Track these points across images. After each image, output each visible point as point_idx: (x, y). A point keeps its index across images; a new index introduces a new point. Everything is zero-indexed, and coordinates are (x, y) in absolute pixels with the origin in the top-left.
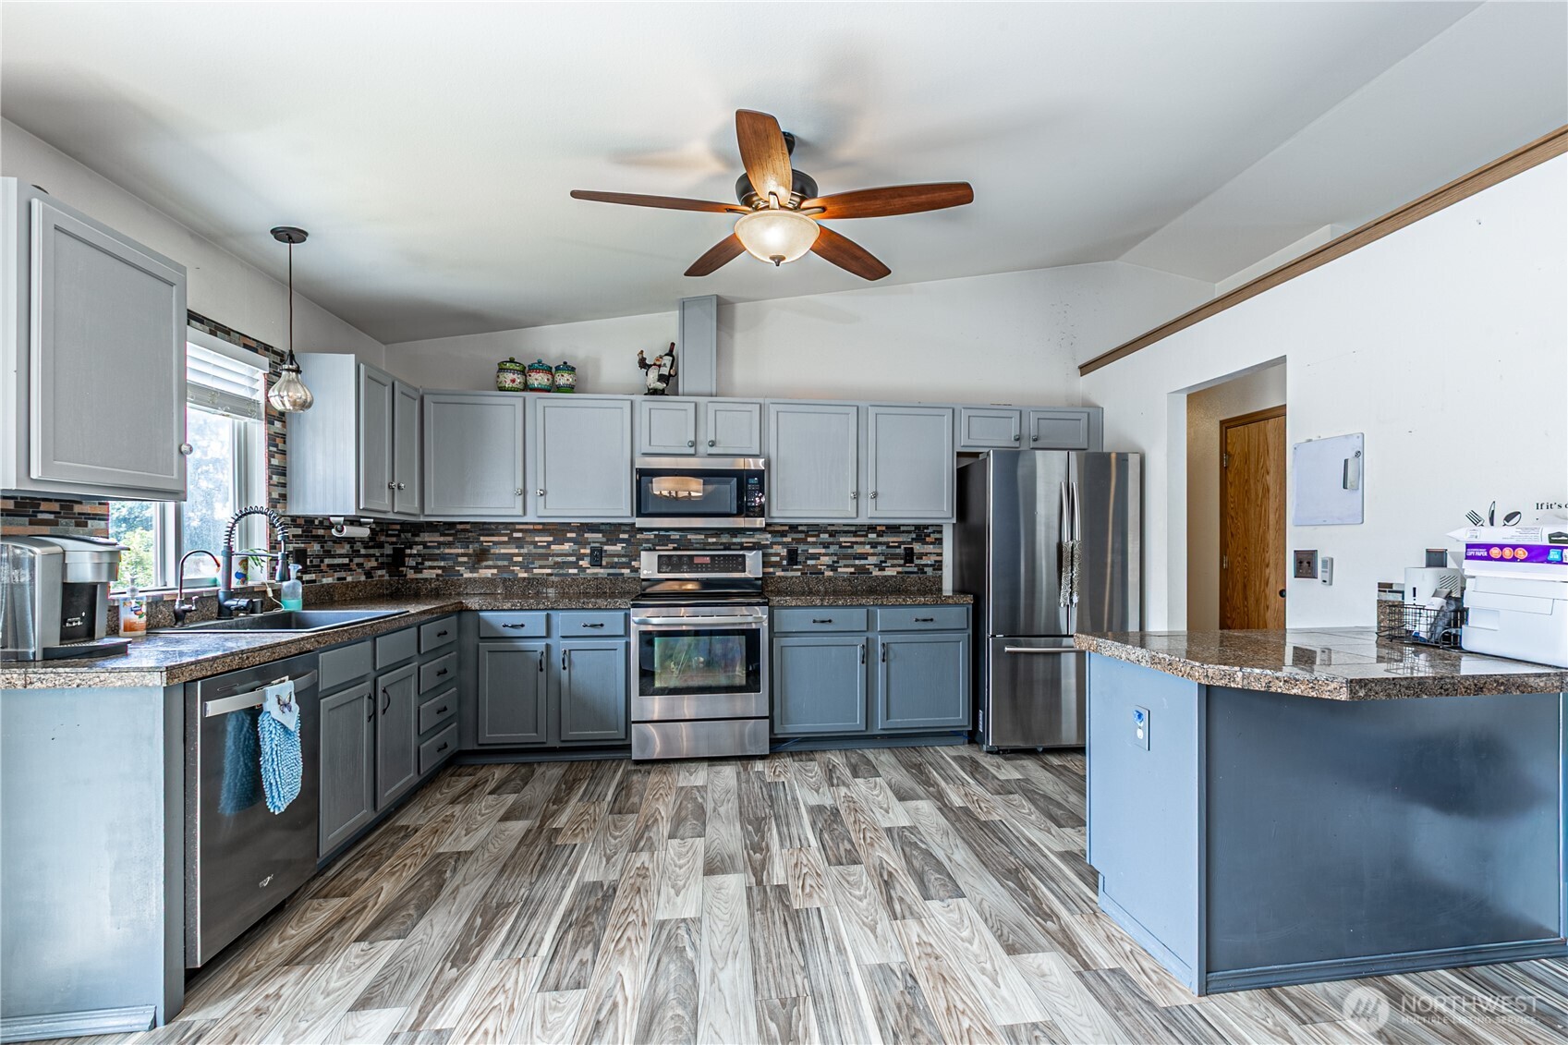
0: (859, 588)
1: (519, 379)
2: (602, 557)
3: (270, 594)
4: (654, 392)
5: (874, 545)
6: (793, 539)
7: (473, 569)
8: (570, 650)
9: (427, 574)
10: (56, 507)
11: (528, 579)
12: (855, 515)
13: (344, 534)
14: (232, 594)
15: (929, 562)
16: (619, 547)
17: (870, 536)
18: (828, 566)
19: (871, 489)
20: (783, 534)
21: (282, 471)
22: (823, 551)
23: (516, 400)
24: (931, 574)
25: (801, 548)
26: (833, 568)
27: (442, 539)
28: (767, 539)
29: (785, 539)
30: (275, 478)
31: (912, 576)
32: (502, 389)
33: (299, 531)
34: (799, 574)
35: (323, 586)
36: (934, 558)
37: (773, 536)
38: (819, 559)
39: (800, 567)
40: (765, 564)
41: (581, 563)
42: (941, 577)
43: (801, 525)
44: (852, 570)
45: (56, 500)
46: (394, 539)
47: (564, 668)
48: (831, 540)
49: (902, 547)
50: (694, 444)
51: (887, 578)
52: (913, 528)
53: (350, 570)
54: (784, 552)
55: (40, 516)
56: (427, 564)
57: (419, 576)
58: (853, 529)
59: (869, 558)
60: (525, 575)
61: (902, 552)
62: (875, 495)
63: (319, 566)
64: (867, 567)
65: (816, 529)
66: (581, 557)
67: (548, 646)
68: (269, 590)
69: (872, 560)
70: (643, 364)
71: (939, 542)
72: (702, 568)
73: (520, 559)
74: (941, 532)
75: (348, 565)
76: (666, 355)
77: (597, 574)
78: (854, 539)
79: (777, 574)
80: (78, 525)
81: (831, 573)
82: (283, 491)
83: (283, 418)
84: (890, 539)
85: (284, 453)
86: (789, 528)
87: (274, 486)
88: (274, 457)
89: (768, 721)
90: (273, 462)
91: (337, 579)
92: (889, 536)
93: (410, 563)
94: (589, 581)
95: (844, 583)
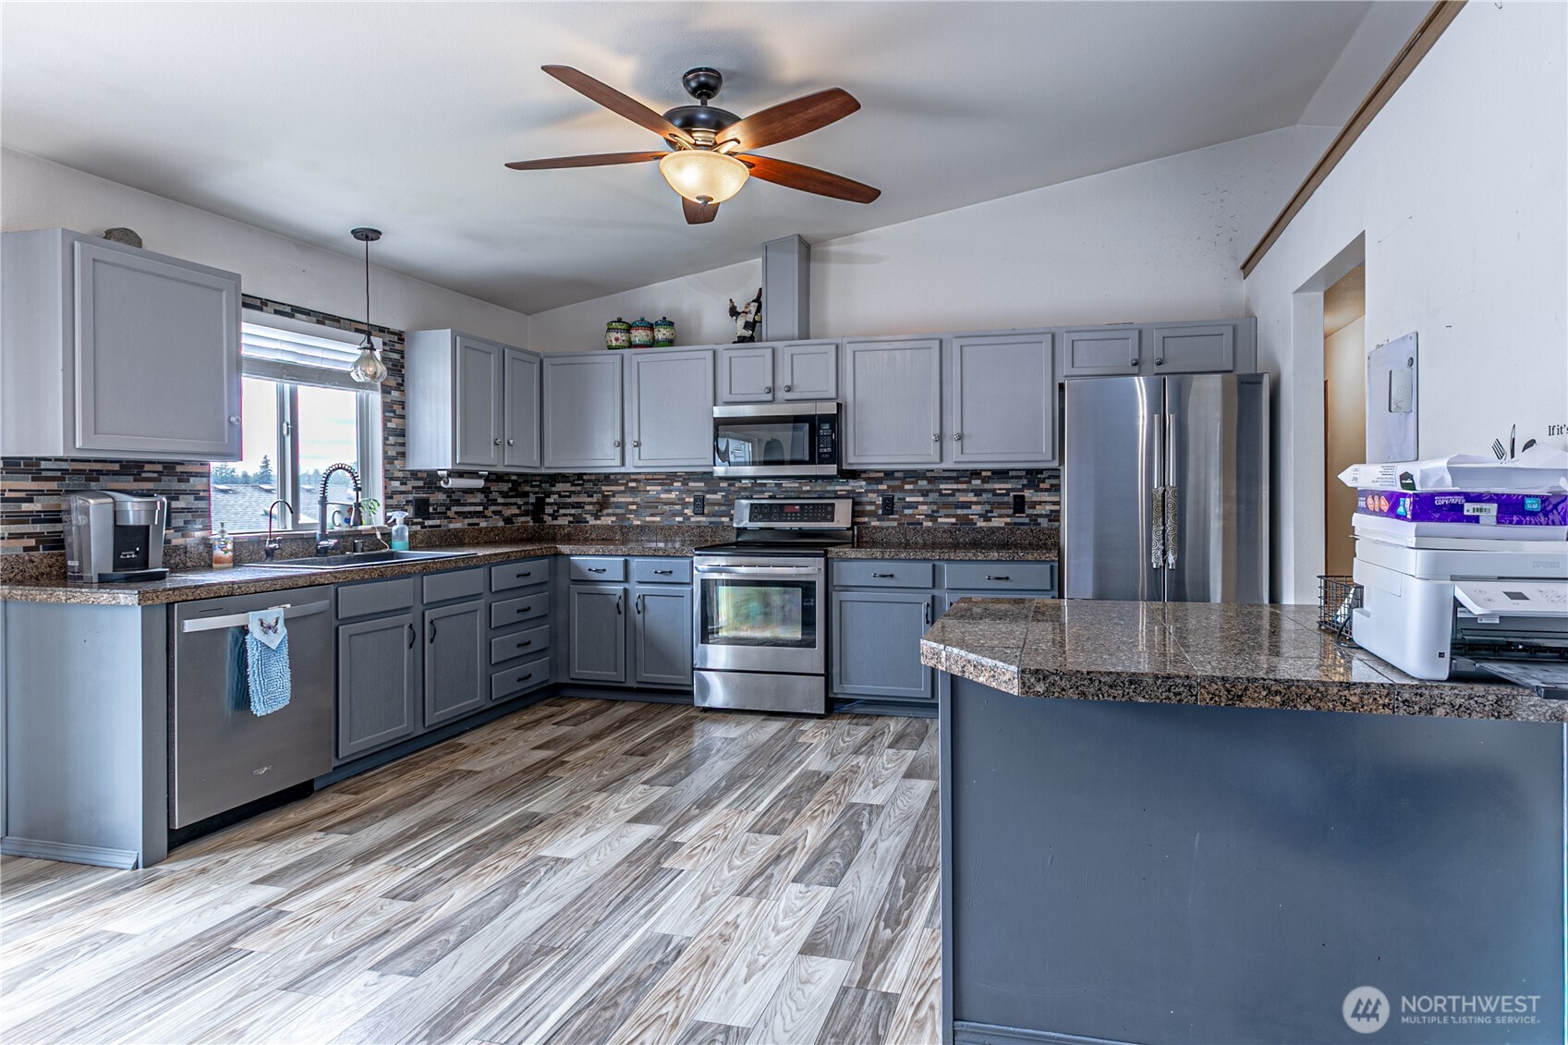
2: (704, 506)
3: (379, 537)
5: (978, 493)
6: (888, 487)
7: (597, 518)
8: (644, 596)
9: (562, 521)
10: (159, 468)
11: (641, 526)
12: (938, 460)
13: (449, 485)
14: (325, 537)
15: (1044, 512)
16: (718, 496)
17: (973, 482)
18: (927, 516)
19: (956, 430)
20: (878, 481)
21: (402, 433)
22: (921, 499)
23: (613, 357)
24: (1046, 525)
25: (897, 495)
26: (932, 517)
27: (573, 489)
28: (861, 487)
29: (880, 487)
30: (392, 440)
31: (1022, 527)
32: (609, 348)
33: (421, 483)
34: (896, 524)
35: (449, 530)
36: (1049, 507)
37: (868, 484)
38: (917, 508)
39: (897, 517)
40: (855, 514)
41: (686, 511)
42: (1058, 530)
43: (898, 471)
44: (953, 520)
45: (159, 463)
46: (537, 489)
47: (639, 612)
48: (930, 487)
49: (1012, 494)
50: (771, 390)
51: (993, 530)
52: (1024, 473)
53: (486, 517)
54: (880, 501)
55: (144, 475)
56: (562, 511)
57: (555, 522)
58: (954, 474)
59: (973, 507)
60: (639, 523)
61: (1012, 500)
62: (961, 438)
63: (446, 513)
64: (971, 517)
65: (913, 475)
66: (685, 505)
67: (626, 591)
68: (378, 533)
69: (976, 509)
71: (1056, 489)
72: (791, 517)
73: (634, 507)
74: (1058, 477)
75: (483, 512)
77: (699, 522)
78: (955, 486)
79: (873, 524)
80: (180, 481)
81: (930, 524)
82: (400, 449)
83: (402, 388)
84: (997, 486)
85: (403, 417)
86: (885, 474)
87: (391, 445)
88: (390, 421)
89: (823, 678)
90: (389, 425)
91: (469, 525)
92: (996, 483)
93: (549, 510)
94: (693, 529)
95: (945, 535)
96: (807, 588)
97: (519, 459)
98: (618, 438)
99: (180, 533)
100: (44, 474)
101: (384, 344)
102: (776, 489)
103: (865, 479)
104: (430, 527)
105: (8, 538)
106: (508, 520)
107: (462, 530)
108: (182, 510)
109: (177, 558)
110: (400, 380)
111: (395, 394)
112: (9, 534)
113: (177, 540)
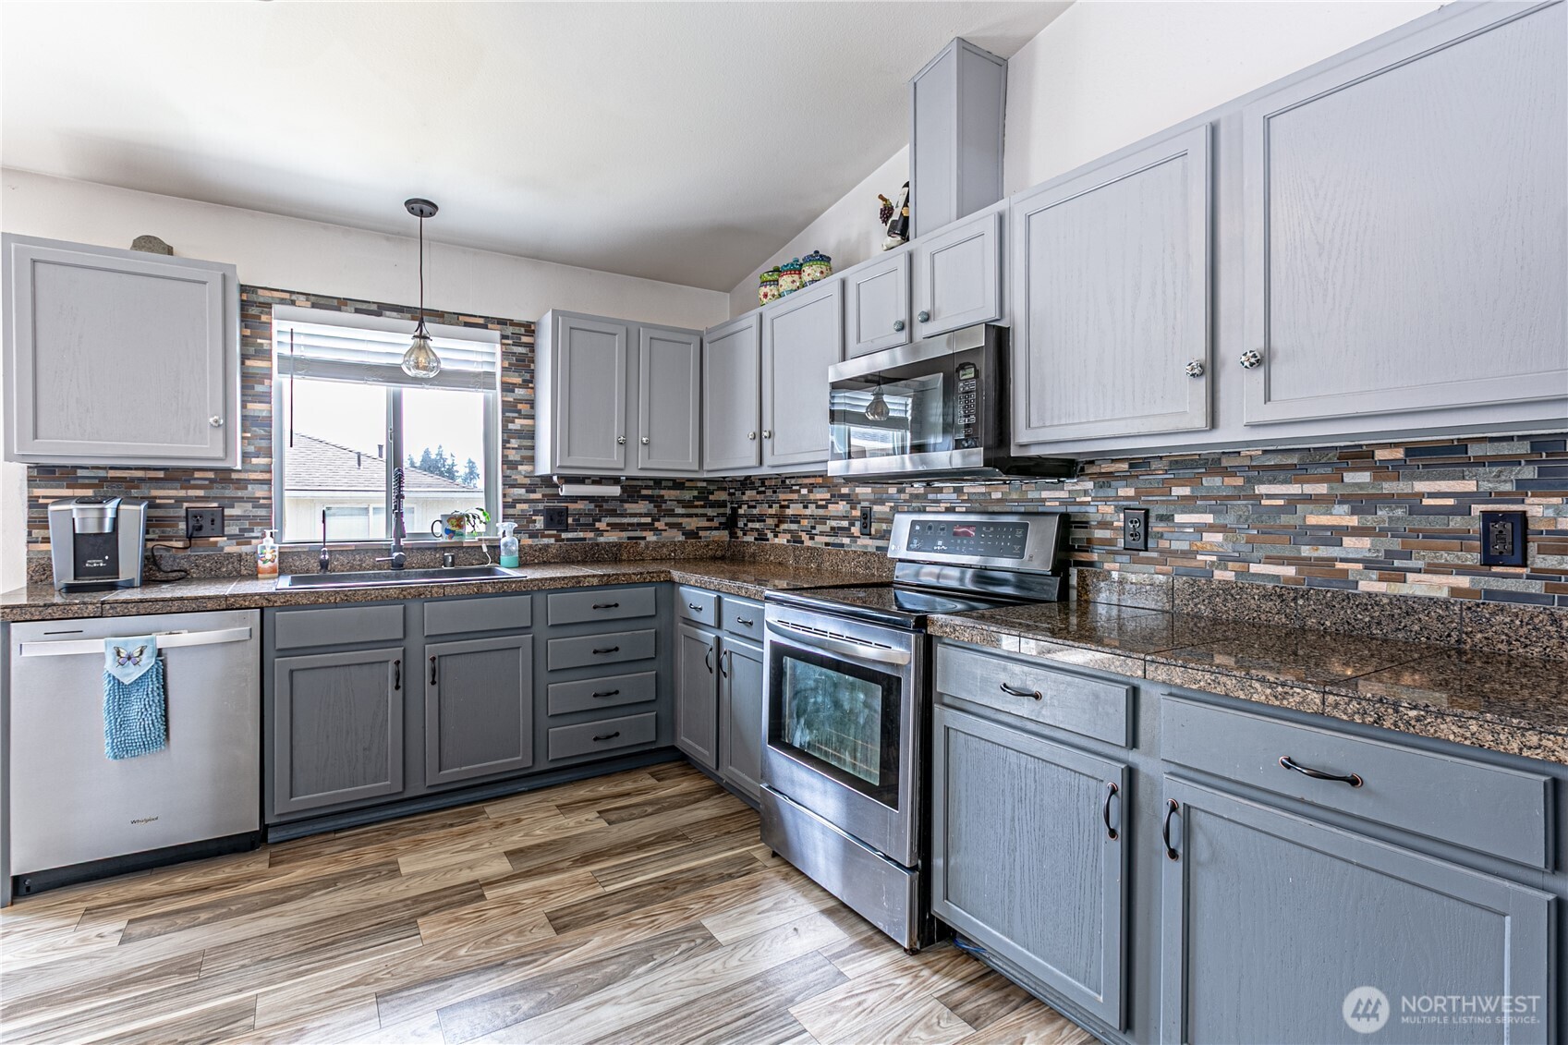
0: (1311, 622)
2: (871, 524)
3: (485, 550)
5: (1360, 503)
6: (1138, 490)
7: (776, 535)
8: (735, 653)
9: (750, 538)
10: (211, 475)
12: (1200, 421)
16: (886, 507)
17: (1350, 477)
18: (1222, 557)
20: (1119, 479)
21: (532, 436)
22: (1210, 518)
23: (754, 319)
25: (1156, 510)
26: (1234, 560)
27: (758, 497)
28: (1086, 493)
29: (1121, 492)
30: (514, 443)
31: (1515, 607)
35: (598, 545)
37: (1098, 485)
38: (1200, 538)
39: (1156, 555)
41: (853, 529)
44: (1292, 571)
45: (211, 470)
46: (732, 498)
47: (725, 675)
48: (1231, 491)
49: (1478, 510)
50: (904, 326)
51: (1409, 606)
52: (1524, 448)
53: (656, 529)
54: (1119, 520)
55: (192, 482)
56: (750, 525)
57: (745, 539)
59: (1347, 541)
61: (1477, 526)
63: (594, 525)
64: (1339, 565)
65: (1191, 463)
66: (853, 522)
67: (718, 640)
68: (484, 546)
69: (1358, 546)
73: (806, 522)
75: (651, 524)
77: (866, 546)
78: (1294, 489)
79: (1107, 566)
80: (236, 488)
81: (1230, 576)
82: (529, 453)
83: (531, 385)
84: (1421, 486)
85: (532, 417)
86: (1131, 466)
87: (513, 448)
88: (513, 422)
90: (511, 426)
91: (629, 538)
92: (1420, 478)
93: (741, 524)
94: (859, 555)
95: (1267, 605)
97: (658, 462)
98: (755, 428)
99: (234, 541)
100: (80, 481)
101: (504, 337)
102: (954, 496)
103: (1092, 476)
104: (568, 540)
105: (42, 542)
106: (692, 535)
107: (619, 545)
108: (238, 518)
109: (230, 566)
110: (528, 376)
111: (520, 392)
112: (43, 538)
113: (231, 548)
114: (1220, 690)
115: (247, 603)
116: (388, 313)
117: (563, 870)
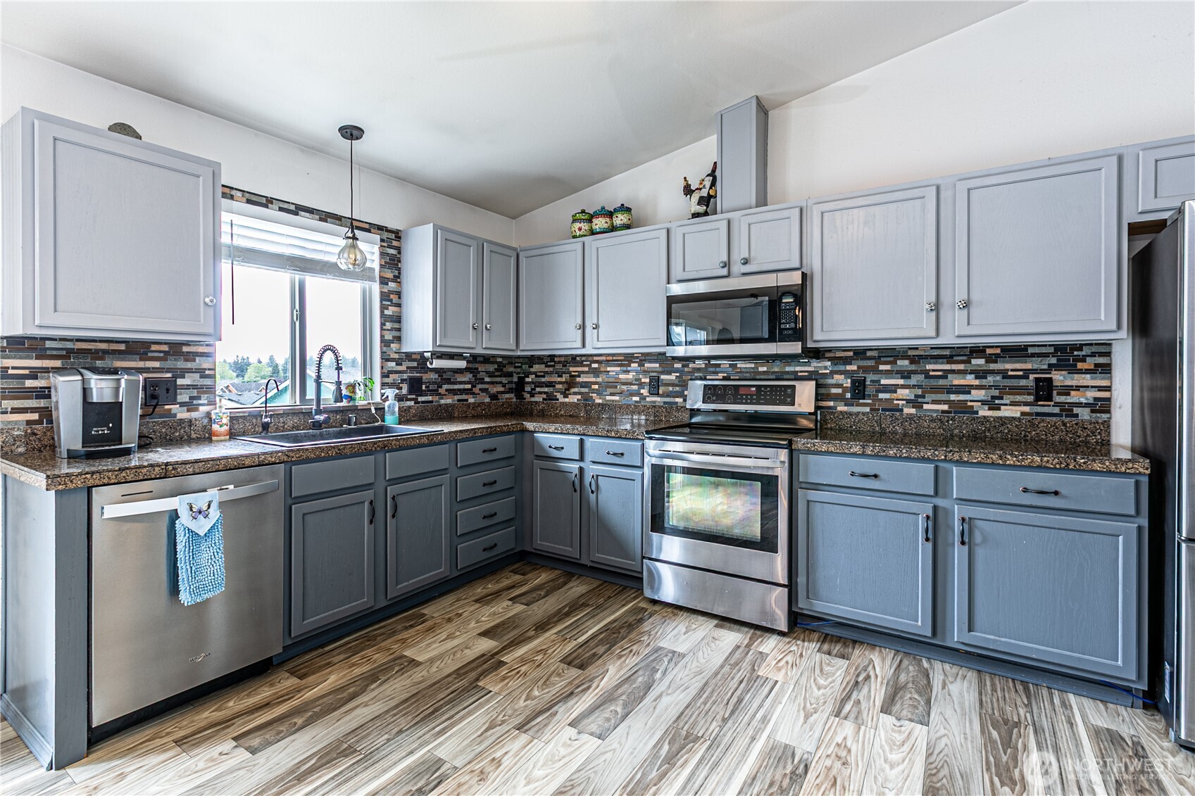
0: (956, 431)
1: (585, 226)
2: (659, 386)
3: (373, 411)
4: (696, 215)
5: (980, 374)
6: (858, 367)
7: (566, 396)
8: (597, 476)
9: (538, 398)
10: (165, 348)
11: (602, 404)
12: (933, 334)
13: (433, 366)
14: (319, 412)
15: (1083, 400)
16: (673, 377)
17: (974, 361)
18: (908, 401)
19: (961, 295)
20: (847, 361)
21: (398, 319)
22: (901, 382)
23: (576, 245)
24: (1087, 417)
25: (870, 378)
26: (916, 403)
27: (547, 369)
28: (826, 368)
29: (849, 368)
30: (388, 325)
31: (1048, 419)
32: (574, 237)
33: (415, 364)
34: (867, 409)
35: (440, 406)
36: (1091, 394)
37: (834, 364)
38: (896, 392)
39: (870, 401)
40: (819, 397)
41: (642, 391)
42: (1107, 424)
43: (872, 350)
44: (945, 407)
45: (165, 344)
46: (519, 370)
47: (592, 492)
48: (913, 367)
49: (1032, 377)
50: (726, 265)
51: (1003, 421)
52: (1052, 350)
53: (474, 394)
54: (848, 383)
55: (150, 354)
56: (538, 389)
57: (533, 399)
58: (947, 352)
59: (974, 392)
60: (600, 401)
61: (1032, 384)
62: (967, 305)
63: (438, 390)
64: (969, 404)
65: (890, 354)
66: (641, 385)
67: (581, 469)
68: (373, 409)
69: (978, 394)
70: (688, 191)
71: (1106, 369)
72: (747, 399)
73: (596, 387)
74: (1108, 354)
75: (471, 390)
76: (708, 175)
77: (655, 402)
78: (947, 367)
79: (839, 409)
80: (186, 360)
81: (913, 411)
82: (396, 334)
83: (399, 280)
84: (1008, 366)
85: (399, 305)
86: (854, 353)
87: (388, 330)
88: (387, 309)
89: (786, 590)
90: (386, 312)
91: (459, 400)
92: (1008, 362)
93: (528, 388)
94: (649, 408)
95: (933, 425)
96: (768, 485)
97: (497, 343)
98: (579, 321)
99: (185, 408)
100: (48, 352)
101: (382, 240)
102: (730, 369)
103: (830, 359)
104: (423, 402)
105: (11, 413)
106: (494, 397)
107: (452, 406)
108: (188, 387)
109: (182, 431)
110: (396, 273)
111: (392, 285)
112: (12, 409)
113: (182, 414)
114: (989, 461)
115: (273, 459)
116: (302, 213)
117: (531, 639)
